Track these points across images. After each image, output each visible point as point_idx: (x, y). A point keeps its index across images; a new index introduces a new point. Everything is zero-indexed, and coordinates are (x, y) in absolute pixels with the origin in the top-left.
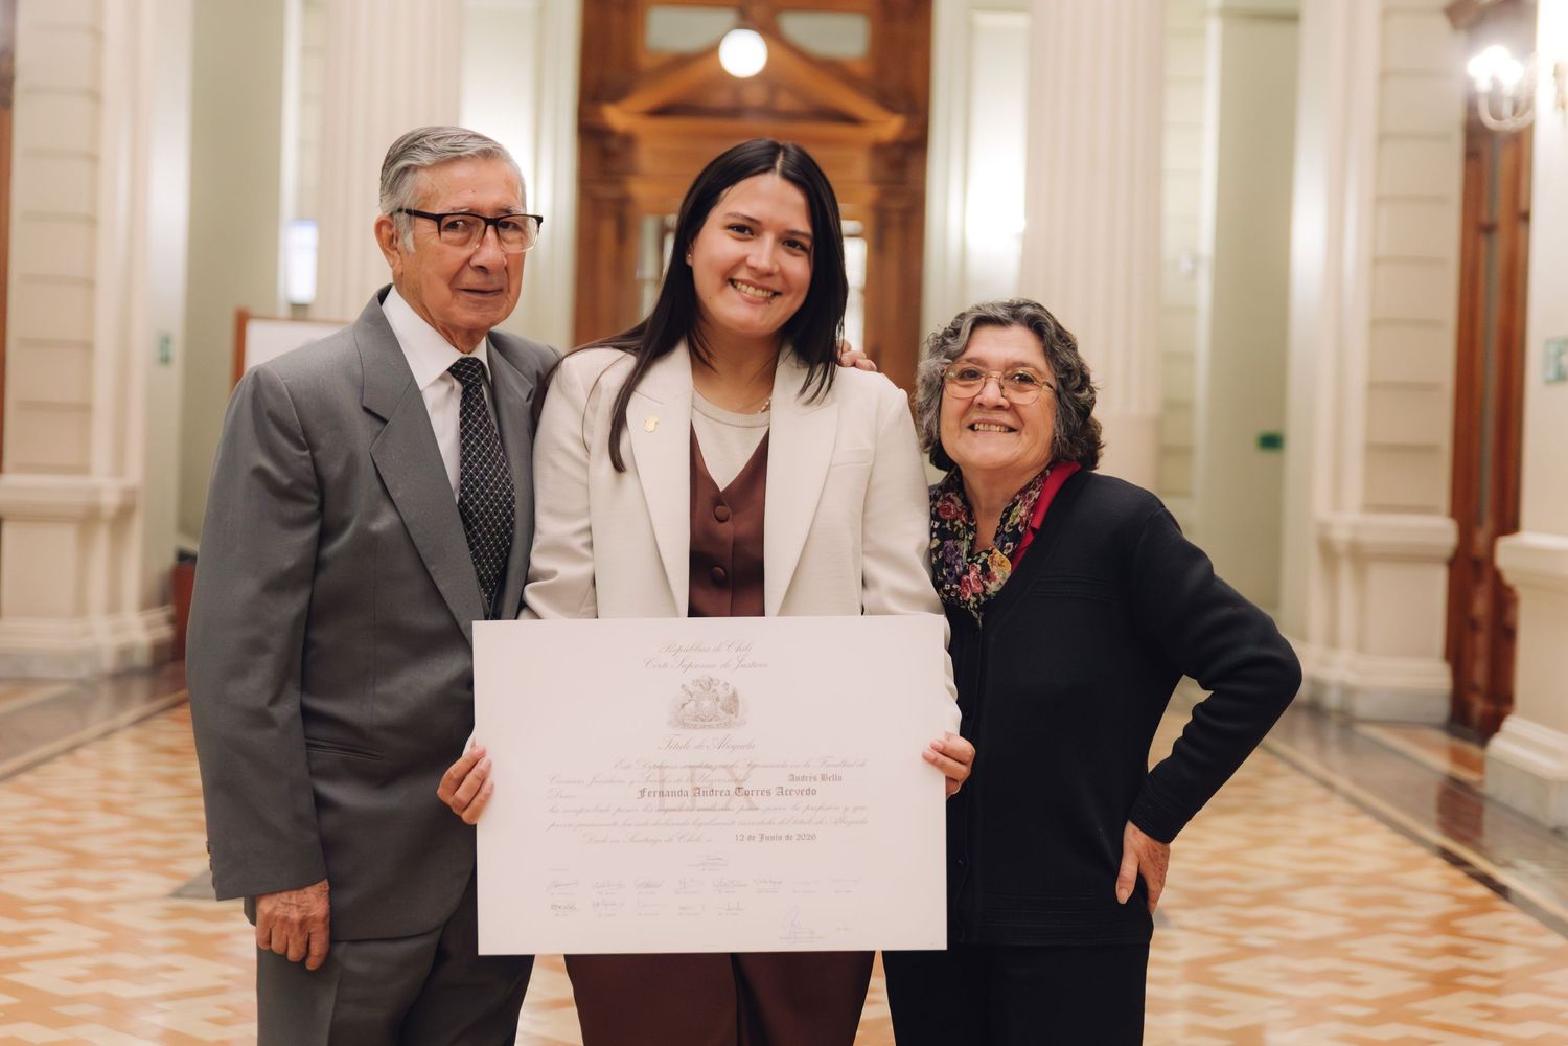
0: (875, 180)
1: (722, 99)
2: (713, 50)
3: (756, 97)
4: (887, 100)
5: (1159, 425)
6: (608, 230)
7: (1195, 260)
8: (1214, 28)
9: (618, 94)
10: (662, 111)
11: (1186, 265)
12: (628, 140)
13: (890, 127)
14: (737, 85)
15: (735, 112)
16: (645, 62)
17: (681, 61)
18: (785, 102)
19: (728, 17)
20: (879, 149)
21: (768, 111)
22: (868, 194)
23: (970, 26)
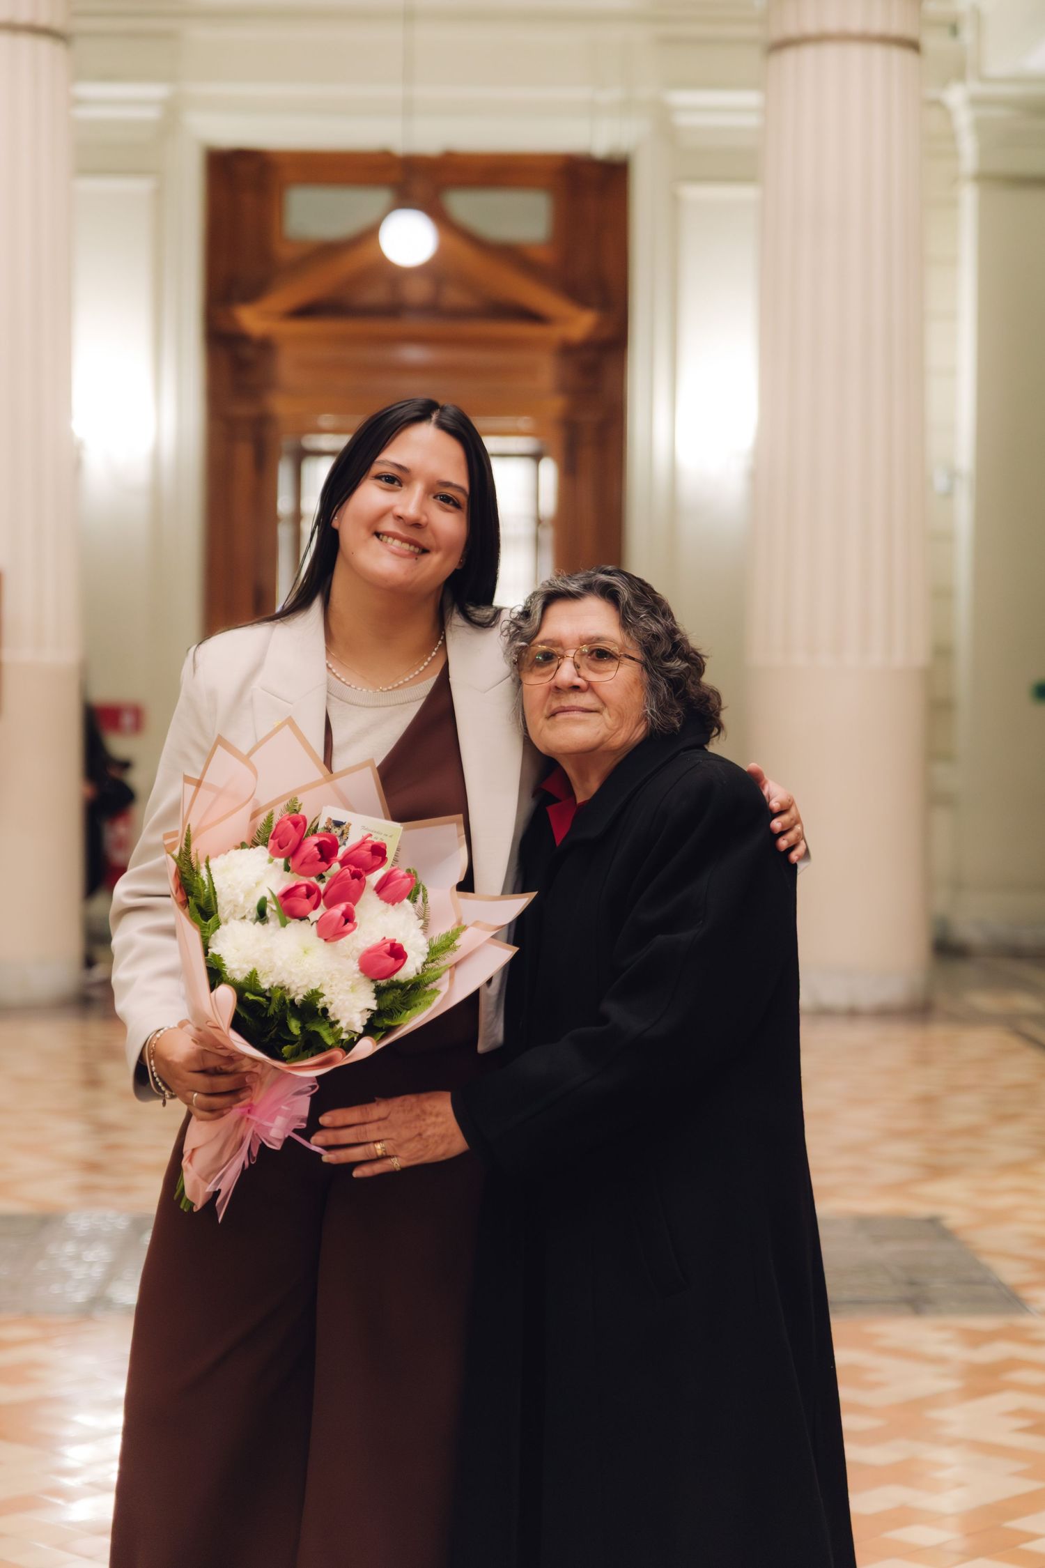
0: (563, 388)
1: (376, 294)
2: (371, 233)
3: (418, 291)
4: (576, 293)
5: (928, 676)
6: (244, 454)
7: (953, 475)
8: (969, 196)
9: (253, 292)
10: (306, 311)
11: (942, 482)
12: (266, 346)
13: (580, 324)
14: (394, 275)
15: (394, 310)
16: (285, 253)
17: (329, 251)
18: (454, 297)
19: (382, 197)
20: (567, 350)
21: (433, 309)
22: (555, 405)
23: (675, 201)
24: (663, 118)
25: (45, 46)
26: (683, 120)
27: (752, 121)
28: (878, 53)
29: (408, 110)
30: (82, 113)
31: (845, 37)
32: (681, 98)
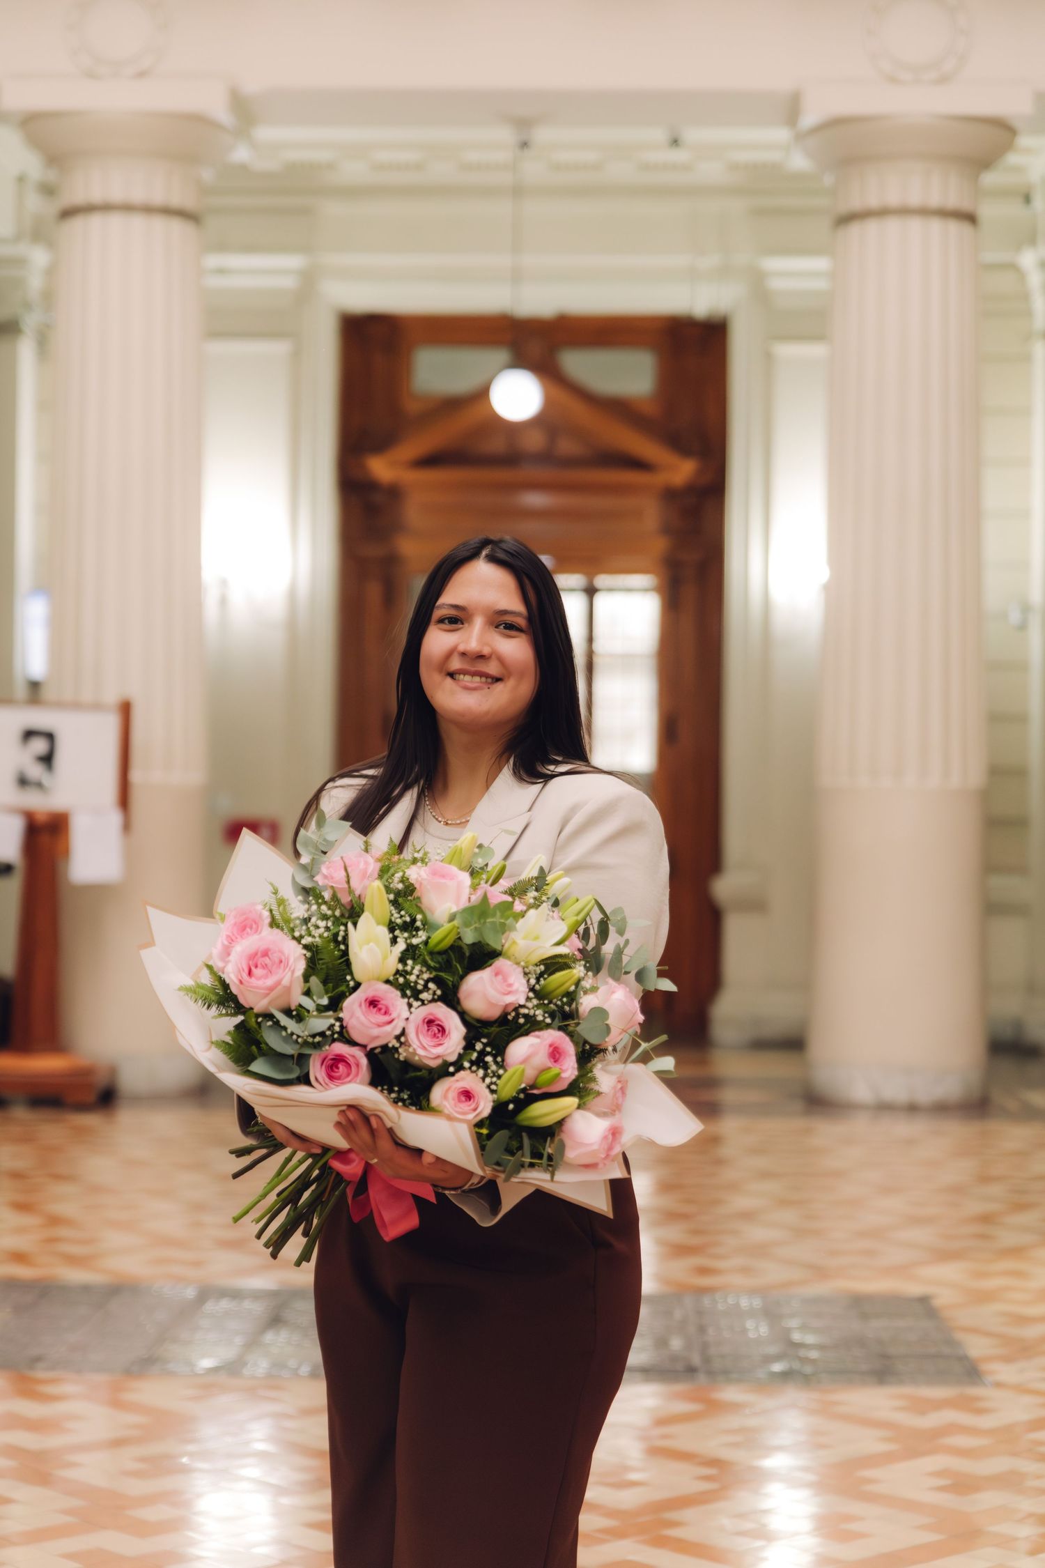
0: (667, 530)
1: (496, 445)
2: (482, 392)
3: (534, 443)
4: (678, 443)
5: (985, 796)
6: (374, 591)
7: (1026, 609)
9: (383, 443)
10: (430, 461)
11: (1015, 617)
12: (394, 493)
13: (682, 471)
14: (512, 429)
15: (511, 459)
16: (412, 407)
17: (449, 405)
18: (567, 447)
19: (498, 356)
20: (670, 495)
21: (547, 457)
22: (660, 545)
23: (768, 357)
24: (757, 280)
25: (177, 227)
26: (776, 284)
27: (821, 285)
28: (936, 225)
29: (517, 277)
30: (214, 282)
31: (904, 211)
32: (774, 264)
